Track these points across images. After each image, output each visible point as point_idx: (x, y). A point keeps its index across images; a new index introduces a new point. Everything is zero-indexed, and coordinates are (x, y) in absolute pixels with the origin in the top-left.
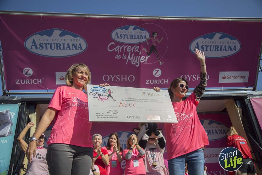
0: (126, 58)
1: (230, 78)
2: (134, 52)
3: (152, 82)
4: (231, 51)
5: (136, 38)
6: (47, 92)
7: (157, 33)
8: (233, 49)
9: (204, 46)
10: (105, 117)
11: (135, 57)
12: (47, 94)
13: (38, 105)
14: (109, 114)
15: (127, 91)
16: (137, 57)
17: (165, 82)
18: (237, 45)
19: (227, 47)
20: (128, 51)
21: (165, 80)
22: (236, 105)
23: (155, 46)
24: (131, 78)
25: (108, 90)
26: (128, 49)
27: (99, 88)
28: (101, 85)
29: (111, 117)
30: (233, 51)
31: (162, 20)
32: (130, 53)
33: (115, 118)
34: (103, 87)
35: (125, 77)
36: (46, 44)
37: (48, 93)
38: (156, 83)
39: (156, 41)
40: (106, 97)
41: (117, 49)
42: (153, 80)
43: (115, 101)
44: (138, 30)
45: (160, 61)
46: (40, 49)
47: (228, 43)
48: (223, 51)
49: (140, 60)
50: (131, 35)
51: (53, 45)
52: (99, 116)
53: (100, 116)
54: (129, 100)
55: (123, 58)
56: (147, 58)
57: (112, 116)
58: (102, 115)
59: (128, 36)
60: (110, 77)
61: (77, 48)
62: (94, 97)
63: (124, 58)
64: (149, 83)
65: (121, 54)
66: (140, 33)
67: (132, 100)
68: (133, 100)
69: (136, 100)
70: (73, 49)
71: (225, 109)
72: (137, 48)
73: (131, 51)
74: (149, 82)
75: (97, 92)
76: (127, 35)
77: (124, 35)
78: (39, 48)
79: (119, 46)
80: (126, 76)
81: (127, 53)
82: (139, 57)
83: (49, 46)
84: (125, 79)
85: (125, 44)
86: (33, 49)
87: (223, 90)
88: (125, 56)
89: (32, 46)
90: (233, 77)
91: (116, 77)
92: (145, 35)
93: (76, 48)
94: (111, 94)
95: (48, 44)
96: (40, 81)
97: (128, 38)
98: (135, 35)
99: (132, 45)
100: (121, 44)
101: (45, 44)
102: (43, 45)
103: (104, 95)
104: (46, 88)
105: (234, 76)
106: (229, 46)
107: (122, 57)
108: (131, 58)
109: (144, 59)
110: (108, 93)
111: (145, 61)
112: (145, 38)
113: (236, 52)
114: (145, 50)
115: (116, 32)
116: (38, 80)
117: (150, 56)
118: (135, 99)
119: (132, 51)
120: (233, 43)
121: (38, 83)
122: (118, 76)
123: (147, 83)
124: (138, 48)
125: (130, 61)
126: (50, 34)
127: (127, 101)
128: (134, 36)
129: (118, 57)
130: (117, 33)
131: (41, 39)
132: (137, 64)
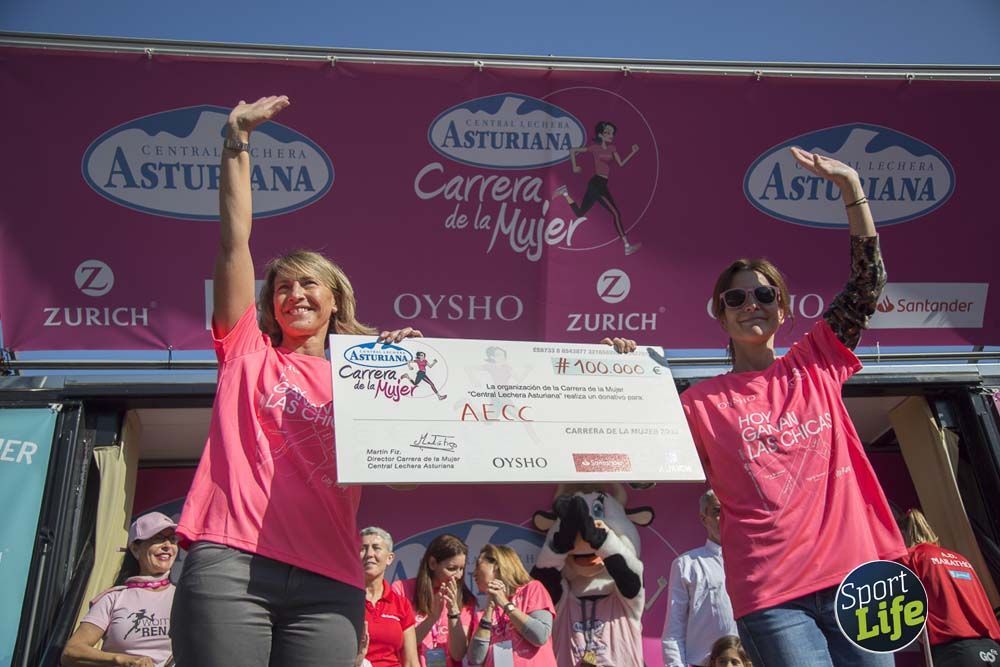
0: (488, 228)
1: (910, 307)
2: (521, 203)
3: (592, 324)
4: (913, 199)
5: (529, 146)
6: (170, 358)
7: (615, 128)
8: (923, 192)
9: (803, 179)
10: (402, 463)
11: (525, 220)
12: (169, 366)
13: (130, 413)
14: (416, 453)
15: (492, 357)
16: (533, 221)
17: (647, 324)
18: (937, 175)
19: (898, 186)
20: (497, 198)
21: (644, 315)
22: (933, 419)
23: (606, 177)
24: (510, 308)
25: (415, 356)
26: (496, 188)
27: (378, 347)
28: (385, 334)
29: (428, 463)
30: (920, 199)
31: (632, 75)
32: (504, 205)
33: (445, 467)
34: (393, 344)
35: (485, 300)
36: (169, 168)
37: (174, 364)
38: (608, 327)
39: (610, 156)
40: (405, 382)
41: (454, 189)
42: (598, 316)
43: (445, 397)
44: (539, 116)
45: (624, 239)
46: (144, 186)
47: (901, 166)
48: (881, 199)
49: (546, 235)
50: (509, 134)
51: (195, 173)
52: (379, 459)
53: (380, 463)
54: (503, 391)
55: (476, 227)
56: (572, 227)
57: (430, 459)
58: (389, 455)
59: (498, 136)
60: (424, 302)
61: (293, 186)
62: (356, 387)
63: (482, 227)
64: (579, 329)
65: (468, 208)
66: (545, 124)
67: (515, 391)
68: (519, 392)
69: (533, 392)
70: (275, 189)
71: (891, 435)
72: (535, 186)
73: (509, 200)
74: (581, 323)
75: (370, 362)
76: (494, 134)
77: (482, 134)
78: (139, 183)
79: (459, 179)
80: (488, 299)
81: (492, 208)
82: (542, 221)
83: (179, 177)
84: (484, 310)
85: (486, 171)
86: (115, 186)
87: (881, 357)
88: (483, 221)
89: (113, 172)
90: (920, 306)
91: (446, 300)
92: (567, 136)
93: (287, 185)
94: (429, 372)
95: (177, 165)
96: (141, 314)
97: (498, 144)
98: (525, 135)
99: (514, 174)
100: (468, 170)
101: (164, 168)
102: (156, 172)
103: (398, 376)
104: (164, 342)
105: (927, 303)
106: (907, 182)
107: (471, 219)
108: (507, 226)
109: (560, 231)
110: (417, 369)
111: (566, 238)
112: (565, 147)
113: (932, 203)
114: (566, 194)
115: (449, 123)
116: (133, 310)
117: (584, 219)
118: (525, 388)
119: (515, 200)
120: (922, 167)
121: (134, 323)
122: (456, 301)
123: (570, 328)
124: (538, 187)
125: (503, 239)
126: (183, 129)
127: (493, 395)
128: (521, 137)
129: (456, 221)
130: (452, 126)
131: (149, 147)
132: (534, 251)
